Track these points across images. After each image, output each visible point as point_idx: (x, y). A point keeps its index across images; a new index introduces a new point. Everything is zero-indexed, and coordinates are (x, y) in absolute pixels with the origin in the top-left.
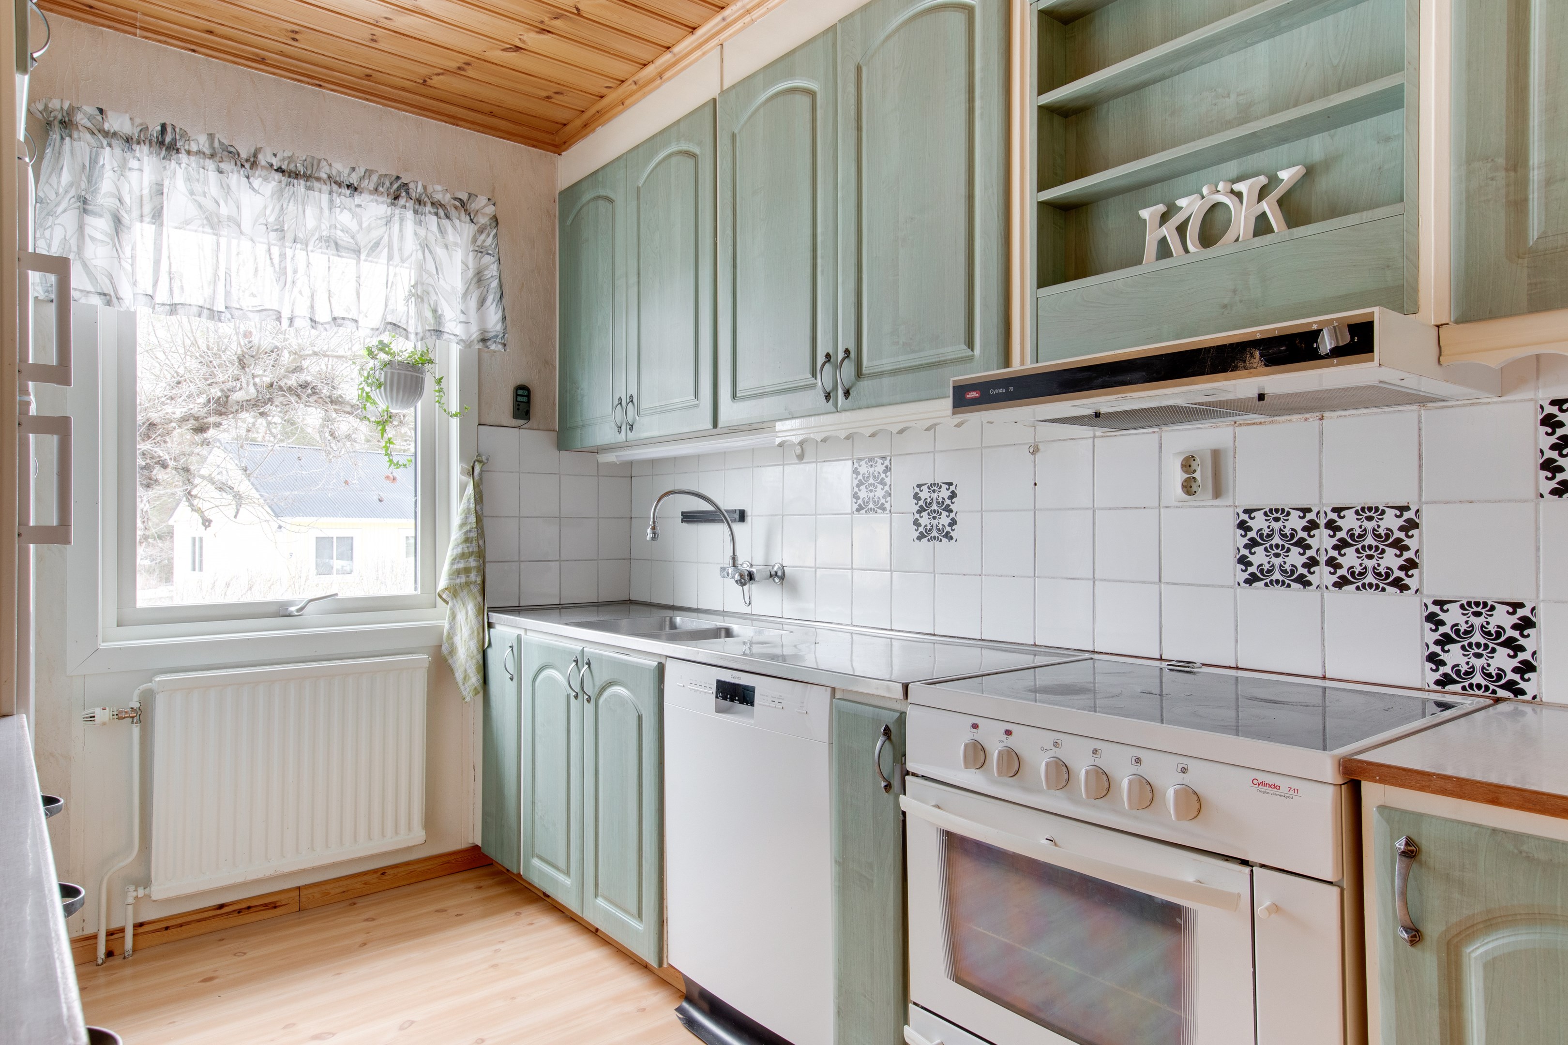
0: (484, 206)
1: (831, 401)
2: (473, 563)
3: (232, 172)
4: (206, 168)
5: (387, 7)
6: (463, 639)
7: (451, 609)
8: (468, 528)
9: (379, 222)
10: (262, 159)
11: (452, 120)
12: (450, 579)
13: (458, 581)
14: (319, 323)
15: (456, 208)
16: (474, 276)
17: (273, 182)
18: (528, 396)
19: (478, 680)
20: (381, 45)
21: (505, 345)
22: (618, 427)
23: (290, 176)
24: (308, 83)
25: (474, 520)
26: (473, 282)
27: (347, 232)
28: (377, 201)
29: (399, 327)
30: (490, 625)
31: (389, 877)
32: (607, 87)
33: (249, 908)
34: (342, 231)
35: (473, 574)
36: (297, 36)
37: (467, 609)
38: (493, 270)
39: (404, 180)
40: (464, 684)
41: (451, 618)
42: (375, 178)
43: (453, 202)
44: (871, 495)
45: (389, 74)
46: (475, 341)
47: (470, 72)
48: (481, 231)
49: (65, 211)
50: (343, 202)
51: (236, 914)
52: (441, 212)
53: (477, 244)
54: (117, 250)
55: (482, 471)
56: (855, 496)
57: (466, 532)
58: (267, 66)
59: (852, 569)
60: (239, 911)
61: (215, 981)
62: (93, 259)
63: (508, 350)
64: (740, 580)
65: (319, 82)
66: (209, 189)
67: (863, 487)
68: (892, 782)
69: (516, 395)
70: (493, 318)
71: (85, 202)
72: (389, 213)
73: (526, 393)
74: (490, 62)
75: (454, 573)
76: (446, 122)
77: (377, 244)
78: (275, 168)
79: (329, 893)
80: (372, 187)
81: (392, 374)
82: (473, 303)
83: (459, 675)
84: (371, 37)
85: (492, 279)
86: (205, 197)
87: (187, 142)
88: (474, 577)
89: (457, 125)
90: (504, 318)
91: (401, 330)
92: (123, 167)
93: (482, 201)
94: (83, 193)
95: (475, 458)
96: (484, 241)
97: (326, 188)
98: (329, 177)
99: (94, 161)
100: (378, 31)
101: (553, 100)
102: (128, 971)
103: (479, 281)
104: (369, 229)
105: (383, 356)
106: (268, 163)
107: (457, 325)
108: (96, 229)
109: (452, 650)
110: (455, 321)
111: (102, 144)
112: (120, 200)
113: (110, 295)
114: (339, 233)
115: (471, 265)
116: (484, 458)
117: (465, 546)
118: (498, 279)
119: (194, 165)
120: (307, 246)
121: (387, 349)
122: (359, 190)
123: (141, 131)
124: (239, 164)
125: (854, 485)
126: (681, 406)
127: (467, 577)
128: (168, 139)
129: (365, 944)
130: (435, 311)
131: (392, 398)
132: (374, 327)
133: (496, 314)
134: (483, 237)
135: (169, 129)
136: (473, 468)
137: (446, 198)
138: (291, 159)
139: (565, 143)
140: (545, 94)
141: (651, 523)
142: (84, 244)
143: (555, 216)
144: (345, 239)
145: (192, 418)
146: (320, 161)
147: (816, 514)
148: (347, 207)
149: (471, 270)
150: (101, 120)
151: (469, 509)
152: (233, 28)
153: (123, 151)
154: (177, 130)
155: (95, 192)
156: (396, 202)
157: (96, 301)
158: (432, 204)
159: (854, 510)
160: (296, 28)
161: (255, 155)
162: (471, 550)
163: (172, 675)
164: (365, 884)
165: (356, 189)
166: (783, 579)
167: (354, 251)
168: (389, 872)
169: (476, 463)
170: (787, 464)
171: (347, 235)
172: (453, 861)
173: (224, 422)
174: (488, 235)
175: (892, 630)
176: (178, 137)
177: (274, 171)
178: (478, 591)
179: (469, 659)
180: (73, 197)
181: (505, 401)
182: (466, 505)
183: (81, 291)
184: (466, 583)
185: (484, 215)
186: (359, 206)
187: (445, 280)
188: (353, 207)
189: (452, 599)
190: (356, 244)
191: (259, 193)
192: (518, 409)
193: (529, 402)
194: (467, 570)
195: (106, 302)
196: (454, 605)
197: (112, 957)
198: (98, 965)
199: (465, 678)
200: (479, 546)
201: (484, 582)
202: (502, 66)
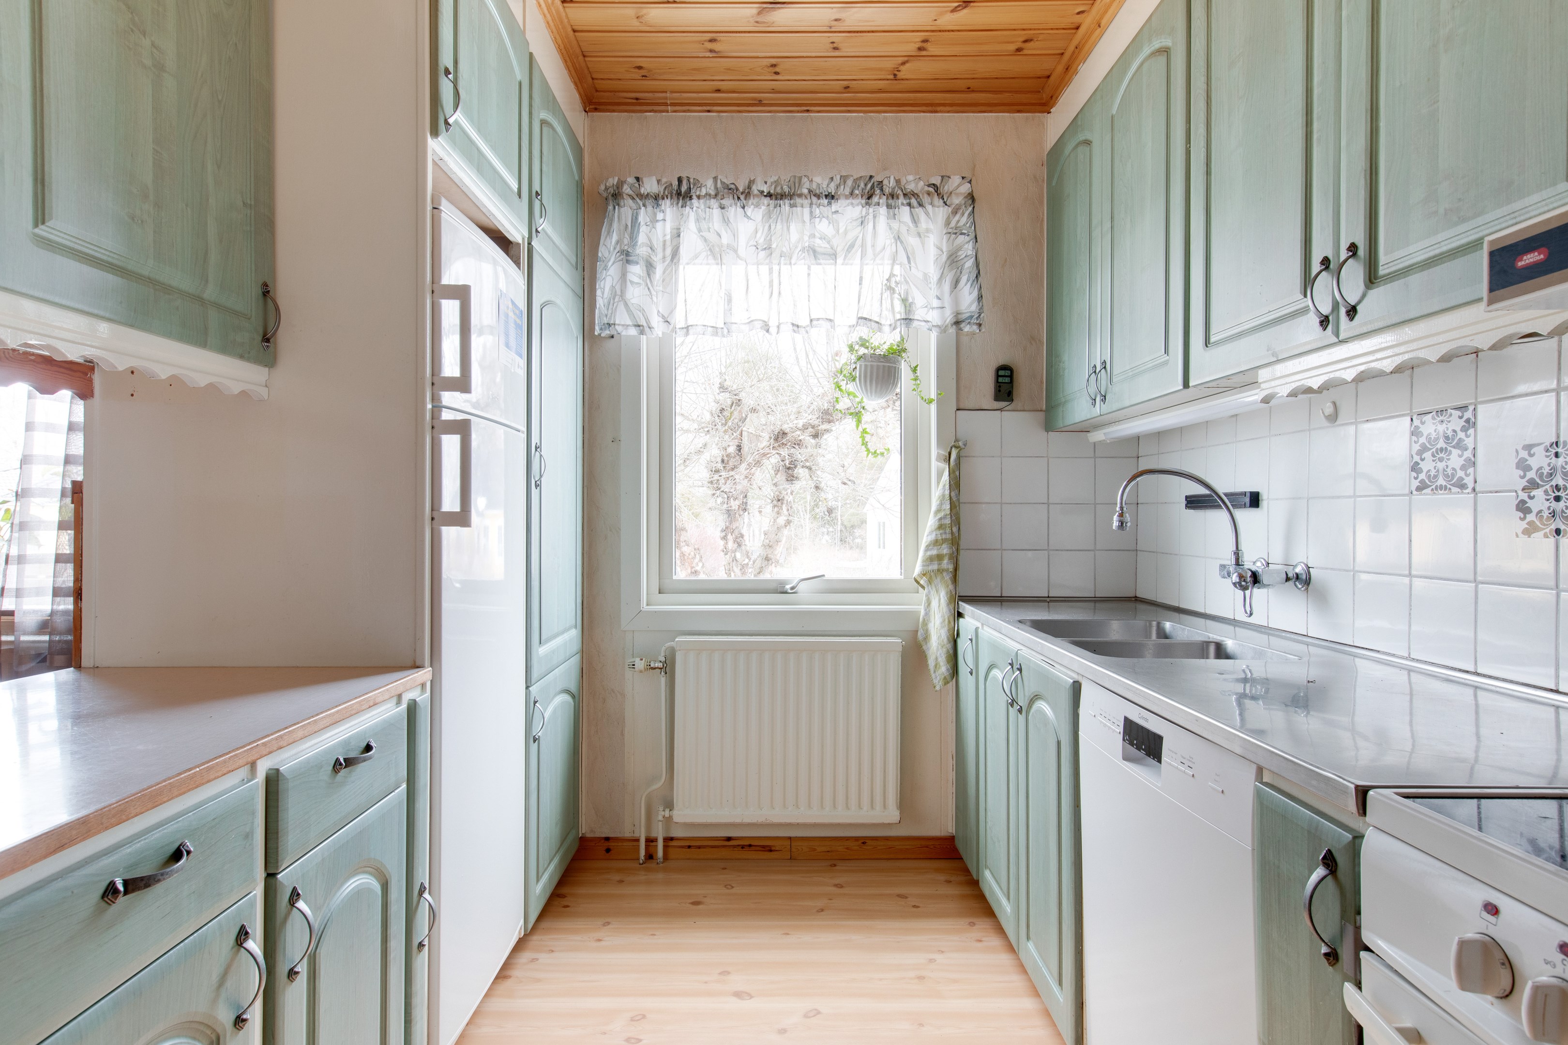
0: (959, 186)
1: (1330, 327)
2: (945, 550)
3: (731, 206)
4: (711, 207)
5: (832, 8)
6: (936, 627)
7: (927, 596)
8: (941, 514)
9: (855, 223)
10: (755, 189)
11: (930, 108)
12: (923, 566)
13: (930, 568)
14: (801, 327)
15: (929, 194)
16: (948, 259)
17: (763, 207)
18: (1011, 376)
19: (948, 670)
20: (846, 50)
21: (980, 325)
22: (1093, 399)
23: (776, 199)
24: (798, 112)
25: (948, 507)
26: (947, 266)
27: (824, 239)
28: (852, 204)
29: (870, 320)
30: (960, 615)
31: (869, 848)
32: (1078, 13)
33: (750, 846)
34: (820, 238)
35: (946, 561)
36: (777, 69)
37: (940, 596)
38: (969, 249)
39: (878, 178)
40: (935, 672)
41: (926, 604)
42: (850, 182)
43: (927, 188)
44: (1441, 465)
45: (862, 80)
46: (950, 325)
47: (932, 49)
48: (955, 212)
49: (613, 264)
50: (822, 211)
51: (740, 849)
52: (914, 201)
53: (950, 227)
54: (649, 289)
55: (959, 457)
56: (1415, 468)
57: (940, 519)
58: (764, 106)
59: (1410, 575)
60: (743, 847)
61: (700, 907)
62: (631, 299)
63: (983, 330)
64: (1239, 583)
65: (806, 107)
66: (713, 225)
67: (1427, 455)
68: (1339, 951)
69: (998, 376)
70: (968, 299)
71: (628, 254)
72: (864, 213)
73: (1008, 373)
74: (945, 31)
75: (927, 559)
76: (924, 112)
77: (852, 246)
78: (765, 194)
79: (815, 850)
80: (847, 191)
81: (866, 366)
82: (947, 287)
83: (931, 663)
84: (831, 46)
85: (965, 260)
86: (710, 232)
87: (699, 189)
88: (946, 564)
89: (936, 112)
90: (980, 297)
91: (873, 323)
92: (654, 221)
93: (956, 180)
94: (626, 248)
95: (953, 444)
96: (958, 221)
97: (806, 202)
98: (810, 191)
99: (635, 219)
100: (835, 37)
101: (1025, 52)
102: (660, 876)
103: (953, 262)
104: (846, 232)
105: (862, 351)
106: (759, 191)
107: (928, 311)
108: (634, 274)
109: (927, 637)
110: (926, 307)
111: (640, 206)
112: (651, 248)
113: (643, 326)
114: (818, 241)
115: (944, 249)
116: (961, 444)
117: (938, 532)
118: (974, 258)
119: (702, 207)
120: (791, 258)
121: (867, 344)
122: (836, 198)
123: (665, 188)
124: (736, 197)
125: (1414, 452)
126: (1151, 365)
127: (939, 564)
128: (684, 188)
129: (822, 910)
130: (904, 301)
131: (866, 390)
132: (851, 324)
133: (970, 294)
134: (957, 217)
135: (685, 182)
136: (950, 454)
137: (918, 186)
138: (777, 183)
139: (1052, 97)
140: (1012, 47)
141: (1118, 509)
142: (626, 288)
143: (1043, 180)
144: (822, 245)
145: (810, 427)
146: (800, 178)
147: (1355, 496)
148: (825, 215)
149: (945, 253)
150: (638, 186)
151: (944, 496)
152: (731, 80)
153: (653, 207)
154: (692, 180)
155: (635, 245)
156: (869, 201)
157: (633, 332)
158: (905, 195)
159: (1413, 488)
160: (774, 61)
161: (749, 187)
162: (944, 536)
163: (688, 637)
164: (847, 849)
165: (833, 197)
166: (1308, 584)
167: (829, 255)
168: (869, 842)
169: (953, 449)
170: (1314, 429)
171: (824, 241)
172: (932, 847)
173: (834, 428)
174: (963, 214)
175: (1476, 674)
176: (692, 187)
177: (763, 197)
178: (950, 578)
179: (940, 647)
180: (619, 252)
181: (986, 383)
182: (942, 491)
183: (623, 325)
184: (938, 570)
185: (958, 195)
186: (836, 212)
187: (917, 268)
188: (830, 214)
189: (928, 586)
190: (832, 248)
191: (751, 219)
192: (1000, 391)
193: (1011, 382)
194: (940, 557)
195: (639, 332)
196: (929, 592)
197: (651, 860)
198: (640, 864)
199: (936, 666)
200: (952, 533)
201: (956, 569)
202: (959, 31)
